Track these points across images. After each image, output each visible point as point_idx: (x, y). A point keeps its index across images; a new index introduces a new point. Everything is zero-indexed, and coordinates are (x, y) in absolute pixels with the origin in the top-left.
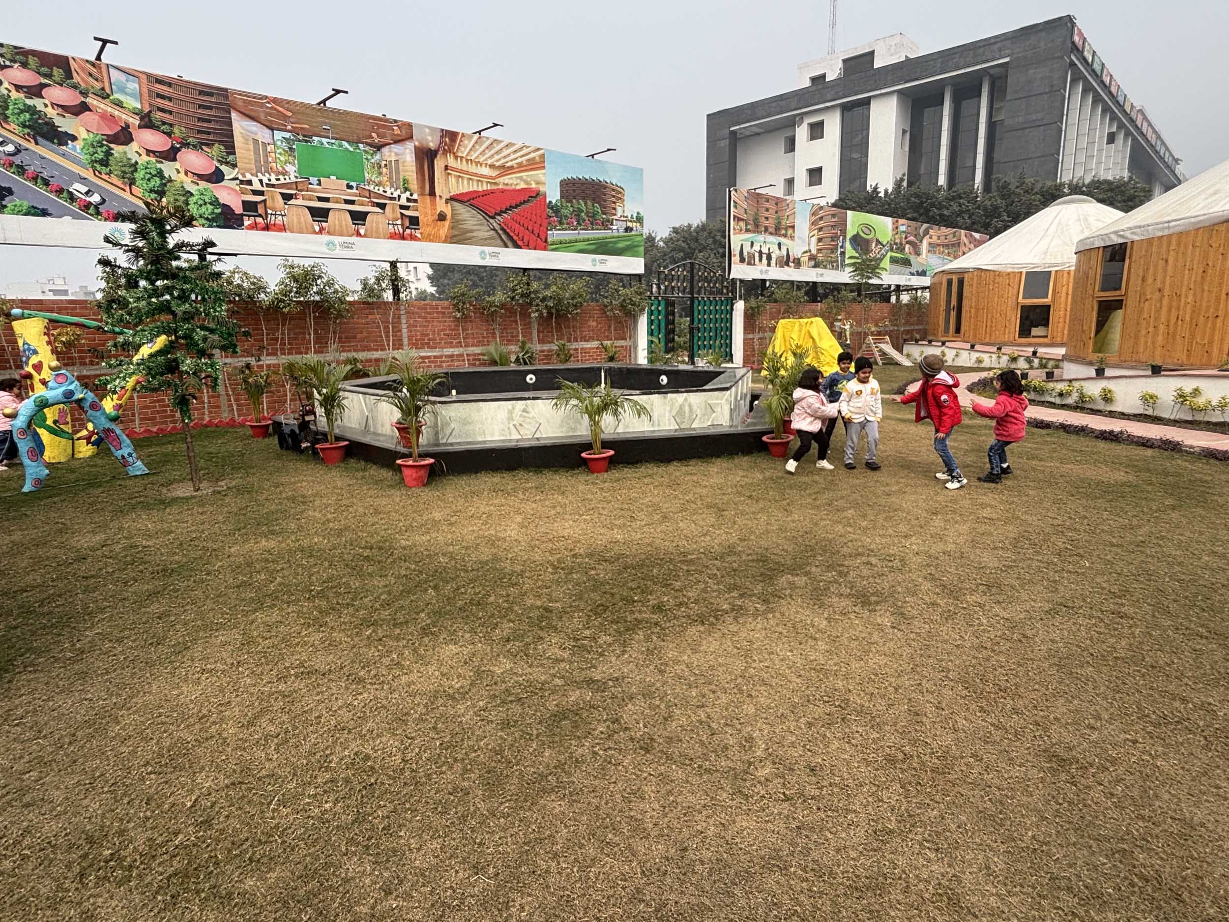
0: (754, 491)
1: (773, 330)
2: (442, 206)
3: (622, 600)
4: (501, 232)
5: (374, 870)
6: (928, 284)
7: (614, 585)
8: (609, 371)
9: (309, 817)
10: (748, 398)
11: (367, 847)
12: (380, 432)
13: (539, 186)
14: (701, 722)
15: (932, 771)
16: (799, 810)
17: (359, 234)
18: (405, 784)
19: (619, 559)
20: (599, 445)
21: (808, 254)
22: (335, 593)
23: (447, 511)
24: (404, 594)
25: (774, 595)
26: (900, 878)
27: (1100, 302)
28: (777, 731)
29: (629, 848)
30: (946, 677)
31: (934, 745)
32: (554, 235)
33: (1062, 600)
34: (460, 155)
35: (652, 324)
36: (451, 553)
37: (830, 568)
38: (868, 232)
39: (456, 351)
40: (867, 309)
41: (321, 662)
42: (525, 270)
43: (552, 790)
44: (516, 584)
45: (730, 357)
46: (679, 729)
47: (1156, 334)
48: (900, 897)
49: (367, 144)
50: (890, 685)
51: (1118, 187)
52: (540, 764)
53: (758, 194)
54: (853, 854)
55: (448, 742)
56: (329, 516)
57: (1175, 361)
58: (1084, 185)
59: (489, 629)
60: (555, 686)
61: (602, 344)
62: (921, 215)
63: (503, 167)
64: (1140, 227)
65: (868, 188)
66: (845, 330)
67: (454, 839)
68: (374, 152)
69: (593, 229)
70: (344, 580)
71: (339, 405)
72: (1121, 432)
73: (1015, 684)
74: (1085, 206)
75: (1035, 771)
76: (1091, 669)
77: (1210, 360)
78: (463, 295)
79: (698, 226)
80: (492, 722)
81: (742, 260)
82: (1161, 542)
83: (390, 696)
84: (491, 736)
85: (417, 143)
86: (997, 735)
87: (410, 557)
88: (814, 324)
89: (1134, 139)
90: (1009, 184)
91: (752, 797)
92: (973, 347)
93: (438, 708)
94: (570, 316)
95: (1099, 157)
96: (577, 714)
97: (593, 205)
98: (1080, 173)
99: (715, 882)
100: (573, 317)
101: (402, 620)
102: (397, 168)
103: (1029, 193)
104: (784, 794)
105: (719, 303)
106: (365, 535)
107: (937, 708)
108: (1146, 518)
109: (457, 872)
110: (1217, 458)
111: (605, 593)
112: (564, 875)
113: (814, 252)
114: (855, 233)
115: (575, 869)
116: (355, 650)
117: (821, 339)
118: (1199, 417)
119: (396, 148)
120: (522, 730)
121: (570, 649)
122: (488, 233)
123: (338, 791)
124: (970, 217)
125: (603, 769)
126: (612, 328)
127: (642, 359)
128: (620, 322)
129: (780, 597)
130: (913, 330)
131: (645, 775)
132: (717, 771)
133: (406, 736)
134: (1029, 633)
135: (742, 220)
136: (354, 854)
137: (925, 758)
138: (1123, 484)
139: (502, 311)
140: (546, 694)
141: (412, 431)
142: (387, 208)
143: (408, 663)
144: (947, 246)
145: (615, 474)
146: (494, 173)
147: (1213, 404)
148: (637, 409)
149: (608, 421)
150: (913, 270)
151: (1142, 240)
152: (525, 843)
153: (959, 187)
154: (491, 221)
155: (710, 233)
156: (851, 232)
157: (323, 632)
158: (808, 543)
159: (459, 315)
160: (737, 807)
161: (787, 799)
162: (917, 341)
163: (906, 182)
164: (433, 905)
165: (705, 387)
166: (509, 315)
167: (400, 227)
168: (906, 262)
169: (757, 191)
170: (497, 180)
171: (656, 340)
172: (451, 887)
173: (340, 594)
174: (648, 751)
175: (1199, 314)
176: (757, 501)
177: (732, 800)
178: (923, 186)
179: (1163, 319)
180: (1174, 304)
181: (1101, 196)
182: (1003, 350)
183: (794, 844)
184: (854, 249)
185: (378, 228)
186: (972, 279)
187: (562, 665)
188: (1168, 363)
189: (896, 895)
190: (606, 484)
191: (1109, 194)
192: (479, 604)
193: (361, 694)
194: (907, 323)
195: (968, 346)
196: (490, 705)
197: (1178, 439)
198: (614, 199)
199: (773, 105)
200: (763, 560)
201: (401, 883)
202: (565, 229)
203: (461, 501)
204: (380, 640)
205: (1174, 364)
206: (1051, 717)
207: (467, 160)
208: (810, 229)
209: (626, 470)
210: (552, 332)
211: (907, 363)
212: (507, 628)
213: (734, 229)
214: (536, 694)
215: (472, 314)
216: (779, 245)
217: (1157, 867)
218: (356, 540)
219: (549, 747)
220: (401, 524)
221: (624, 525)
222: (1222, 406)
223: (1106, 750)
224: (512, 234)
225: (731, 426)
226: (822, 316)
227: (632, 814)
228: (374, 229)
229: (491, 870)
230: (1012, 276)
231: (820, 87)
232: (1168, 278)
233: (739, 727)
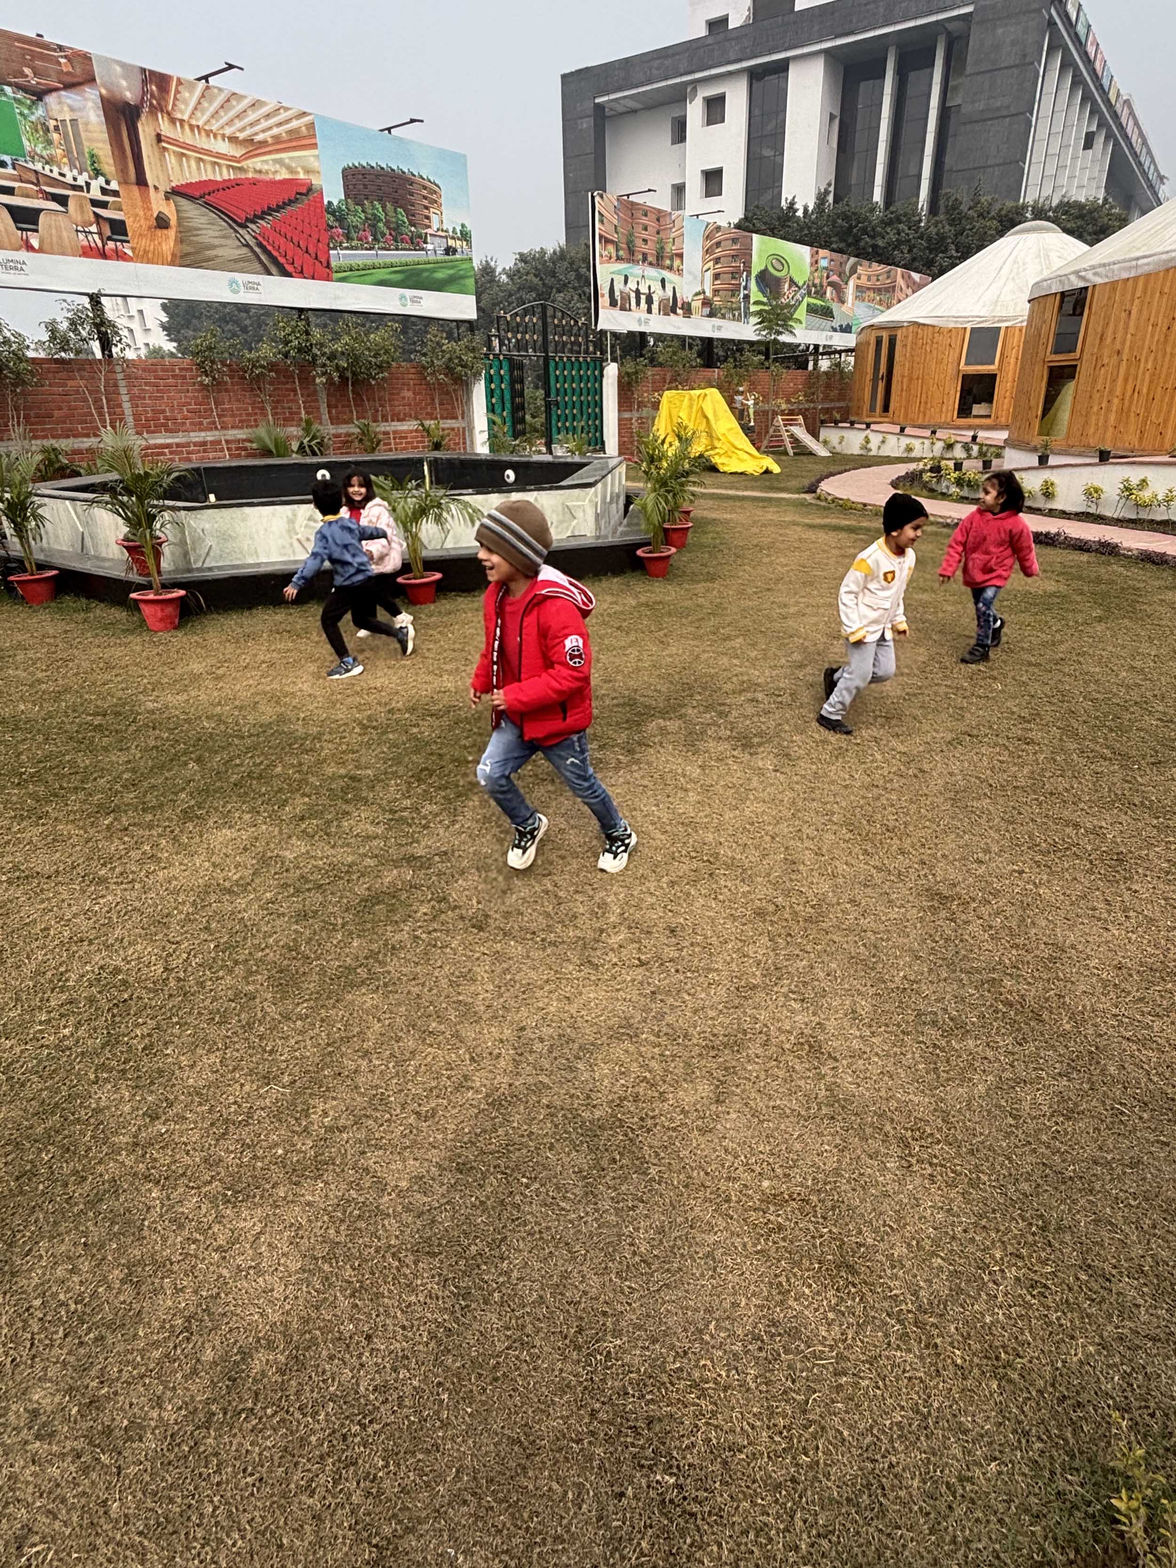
0: (625, 620)
1: (656, 406)
2: (159, 205)
3: (453, 761)
4: (257, 250)
5: (134, 1095)
6: (852, 344)
7: (442, 743)
8: (434, 464)
9: (42, 1046)
10: (622, 500)
11: (124, 1071)
12: (104, 555)
13: (311, 177)
14: (547, 892)
15: (806, 921)
16: (655, 974)
17: (30, 248)
18: (171, 996)
19: (449, 712)
20: (420, 565)
21: (702, 297)
22: (57, 774)
23: (211, 661)
24: (156, 770)
25: (640, 744)
26: (760, 1033)
27: (1051, 369)
28: (635, 893)
29: (457, 1035)
30: (830, 820)
31: (810, 894)
32: (340, 257)
33: (968, 729)
34: (179, 116)
35: (492, 397)
36: (219, 716)
37: (708, 708)
38: (780, 267)
39: (209, 436)
40: (776, 378)
41: (42, 863)
42: (301, 310)
43: (363, 983)
44: (311, 750)
45: (599, 444)
46: (520, 901)
47: (1109, 410)
48: (759, 1051)
49: (18, 87)
50: (767, 834)
51: (1091, 212)
52: (347, 956)
53: (633, 203)
54: (711, 1013)
55: (226, 942)
56: (40, 675)
57: (1127, 444)
58: (1050, 209)
59: (276, 807)
60: (365, 867)
61: (423, 425)
62: (849, 245)
63: (249, 141)
64: (1104, 265)
65: (783, 203)
66: (748, 407)
67: (238, 1050)
68: (33, 102)
69: (397, 249)
70: (67, 758)
71: (36, 516)
72: (1058, 534)
73: (905, 823)
74: (1046, 235)
75: (915, 911)
76: (988, 801)
77: (1162, 443)
78: (210, 349)
79: (555, 253)
80: (284, 915)
81: (613, 303)
82: (1081, 659)
83: (144, 897)
84: (283, 930)
85: (104, 91)
86: (878, 877)
87: (160, 724)
88: (708, 398)
89: (1116, 144)
90: (961, 203)
91: (602, 965)
92: (902, 430)
93: (210, 904)
94: (373, 383)
95: (1073, 166)
96: (394, 897)
97: (395, 212)
98: (1047, 191)
99: (556, 1058)
100: (378, 384)
101: (154, 802)
102: (77, 135)
103: (984, 218)
104: (639, 959)
105: (584, 366)
106: (93, 697)
107: (816, 854)
108: (1070, 632)
109: (242, 1085)
110: (1154, 562)
111: (432, 754)
112: (378, 1072)
113: (709, 294)
114: (763, 268)
115: (391, 1065)
116: (91, 844)
117: (716, 420)
118: (1144, 515)
119: (69, 97)
120: (323, 921)
121: (385, 824)
122: (239, 252)
123: (80, 1013)
124: (910, 251)
125: (426, 954)
126: (437, 401)
127: (481, 448)
128: (448, 393)
129: (649, 746)
130: (833, 408)
131: (478, 955)
132: (563, 942)
133: (168, 941)
134: (926, 767)
135: (612, 242)
136: (107, 1080)
137: (797, 908)
138: (1052, 595)
139: (273, 374)
140: (354, 877)
141: (147, 550)
142: (71, 203)
143: (166, 855)
144: (878, 291)
145: (445, 605)
146: (238, 152)
147: (1160, 498)
148: (468, 513)
149: (431, 532)
150: (836, 324)
151: (1106, 284)
152: (328, 1045)
153: (898, 206)
154: (241, 231)
155: (572, 263)
156: (757, 266)
157: (43, 825)
158: (685, 681)
159: (207, 381)
160: (585, 979)
161: (642, 964)
162: (836, 422)
163: (832, 195)
164: (212, 1124)
165: (563, 483)
166: (282, 379)
167: (96, 237)
168: (827, 313)
169: (632, 198)
170: (244, 164)
171: (498, 420)
172: (235, 1103)
173: (64, 776)
174: (481, 929)
175: (1158, 384)
176: (627, 634)
177: (579, 971)
178: (854, 203)
179: (1118, 391)
180: (1132, 371)
181: (1069, 226)
182: (938, 435)
183: (648, 1010)
184: (763, 293)
185: (60, 237)
186: (906, 337)
187: (375, 843)
188: (1118, 449)
189: (754, 1049)
190: (433, 619)
191: (1080, 222)
192: (260, 777)
193: (103, 897)
194: (826, 398)
195: (897, 429)
196: (280, 897)
197: (1116, 540)
198: (426, 202)
199: (656, 63)
200: (631, 703)
201: (171, 1105)
202: (357, 248)
203: (230, 648)
204: (126, 829)
205: (1125, 450)
206: (939, 854)
207: (192, 127)
208: (704, 260)
209: (460, 599)
210: (349, 406)
211: (823, 452)
212: (300, 804)
213: (601, 256)
214: (341, 878)
215: (227, 379)
216: (663, 281)
217: (1023, 992)
218: (82, 705)
219: (359, 936)
220: (145, 681)
221: (457, 669)
222: (1168, 500)
223: (992, 884)
224: (275, 253)
225: (598, 537)
226: (720, 388)
227: (461, 998)
228: (55, 239)
229: (286, 1079)
230: (954, 332)
231: (721, 36)
232: (1129, 336)
233: (591, 893)
